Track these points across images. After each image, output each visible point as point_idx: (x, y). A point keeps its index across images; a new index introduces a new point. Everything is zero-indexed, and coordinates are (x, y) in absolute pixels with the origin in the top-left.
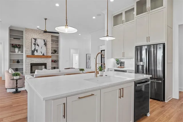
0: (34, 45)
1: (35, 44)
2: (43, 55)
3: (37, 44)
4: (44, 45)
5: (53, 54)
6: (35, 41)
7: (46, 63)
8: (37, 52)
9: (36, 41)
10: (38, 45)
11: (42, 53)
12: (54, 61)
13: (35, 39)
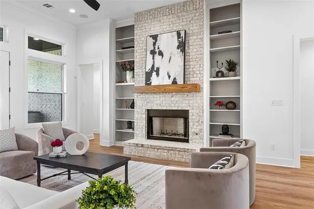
0: (151, 56)
1: (153, 53)
2: (175, 82)
3: (157, 51)
4: (178, 48)
5: (223, 76)
6: (154, 44)
7: (186, 109)
8: (158, 75)
9: (156, 41)
10: (161, 54)
11: (169, 77)
12: (225, 102)
13: (155, 37)
